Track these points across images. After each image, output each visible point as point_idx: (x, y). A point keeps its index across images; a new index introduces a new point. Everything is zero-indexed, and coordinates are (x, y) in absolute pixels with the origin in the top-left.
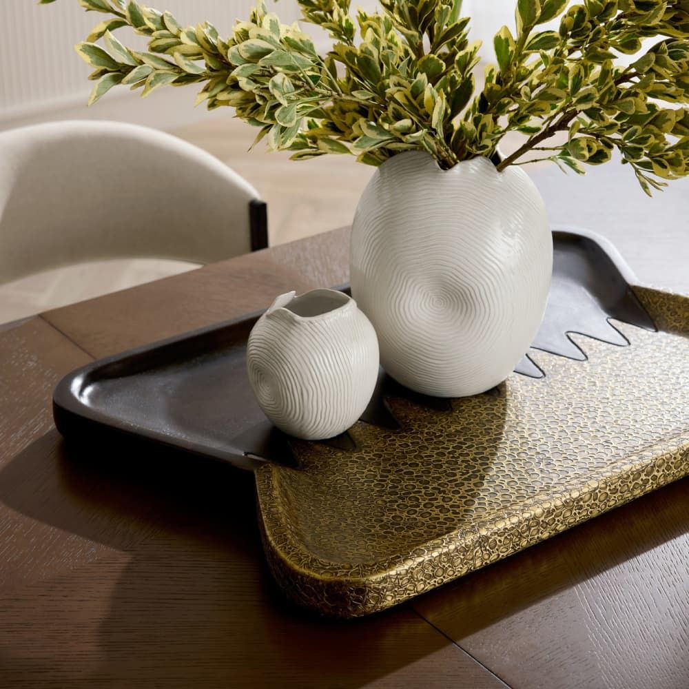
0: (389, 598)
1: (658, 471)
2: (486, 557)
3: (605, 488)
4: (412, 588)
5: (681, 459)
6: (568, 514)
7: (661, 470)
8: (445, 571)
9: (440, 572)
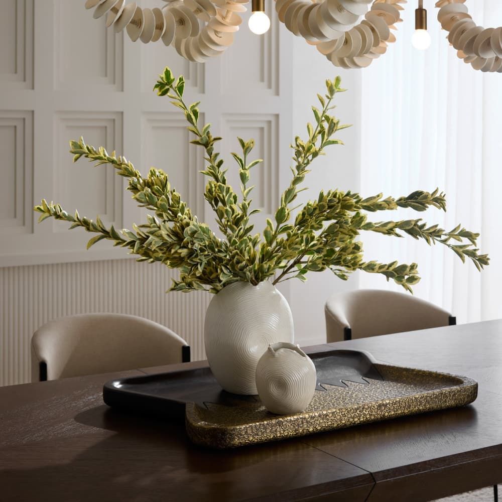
0: (236, 440)
1: (366, 411)
2: (282, 432)
3: (340, 413)
4: (247, 437)
5: (377, 408)
6: (322, 421)
7: (367, 411)
8: (263, 433)
9: (260, 433)
